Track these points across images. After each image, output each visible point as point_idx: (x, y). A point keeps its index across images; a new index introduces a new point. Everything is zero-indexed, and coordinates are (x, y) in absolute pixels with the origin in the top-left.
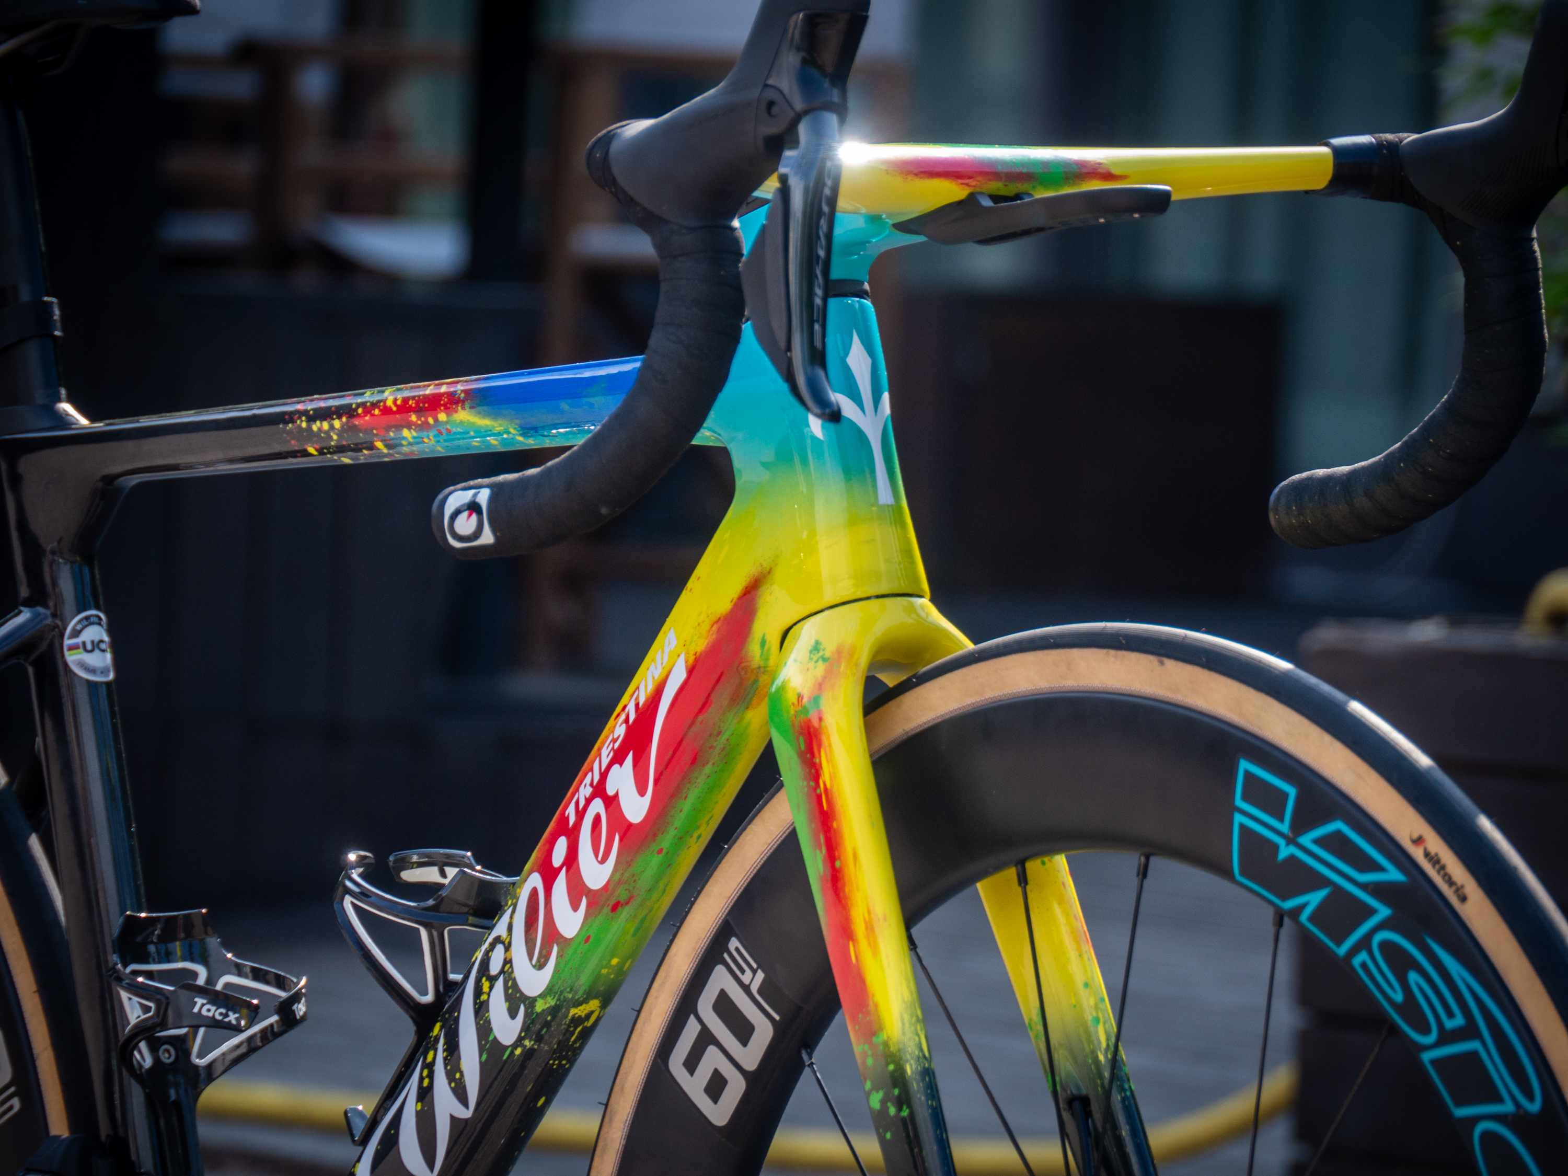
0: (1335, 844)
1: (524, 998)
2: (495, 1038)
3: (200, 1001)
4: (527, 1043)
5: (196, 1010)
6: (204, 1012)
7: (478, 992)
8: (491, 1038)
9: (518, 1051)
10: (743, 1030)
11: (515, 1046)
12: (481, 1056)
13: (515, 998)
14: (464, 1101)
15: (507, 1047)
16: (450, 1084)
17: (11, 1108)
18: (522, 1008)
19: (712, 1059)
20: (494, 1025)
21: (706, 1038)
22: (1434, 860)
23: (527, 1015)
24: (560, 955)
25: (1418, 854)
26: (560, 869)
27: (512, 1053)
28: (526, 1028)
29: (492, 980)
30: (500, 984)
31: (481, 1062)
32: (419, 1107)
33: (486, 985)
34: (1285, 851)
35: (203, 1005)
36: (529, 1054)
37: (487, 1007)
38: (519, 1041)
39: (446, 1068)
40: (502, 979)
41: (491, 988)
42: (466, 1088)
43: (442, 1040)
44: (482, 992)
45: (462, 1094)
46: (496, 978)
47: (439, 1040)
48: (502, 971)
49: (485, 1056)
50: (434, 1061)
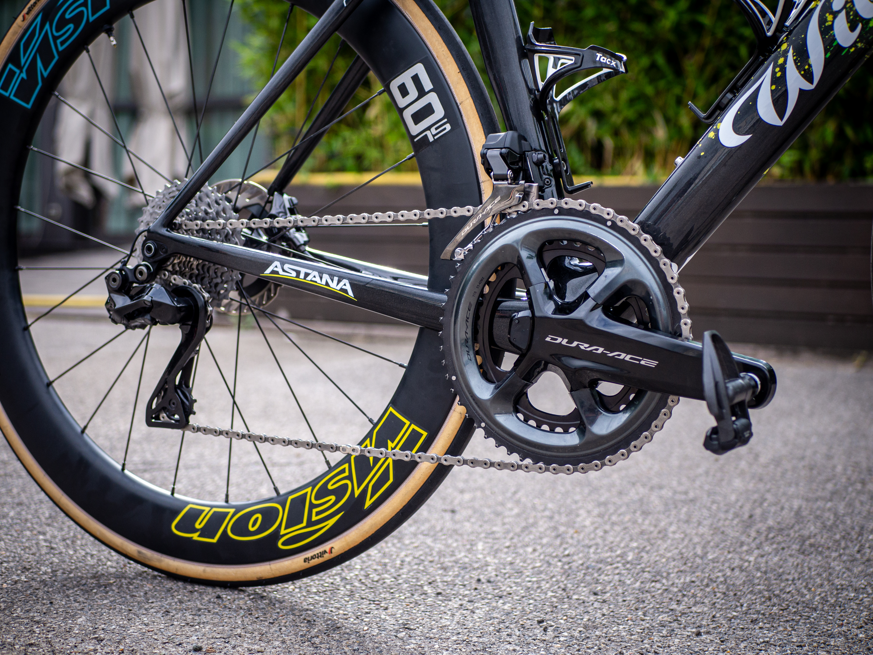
1: (862, 19)
2: (838, 44)
3: (599, 55)
4: (859, 45)
5: (598, 59)
6: (602, 60)
7: (822, 21)
8: (835, 44)
9: (852, 50)
11: (850, 47)
12: (826, 54)
13: (854, 19)
14: (811, 79)
15: (845, 48)
16: (800, 72)
17: (445, 129)
18: (860, 25)
20: (837, 37)
23: (863, 29)
27: (849, 51)
28: (860, 36)
29: (835, 14)
31: (825, 58)
33: (830, 17)
35: (601, 57)
36: (860, 52)
37: (831, 27)
38: (854, 44)
39: (796, 64)
40: (844, 11)
41: (835, 18)
42: (812, 74)
43: (791, 51)
44: (826, 21)
45: (808, 76)
46: (839, 12)
47: (788, 51)
48: (844, 7)
49: (828, 55)
50: (785, 62)
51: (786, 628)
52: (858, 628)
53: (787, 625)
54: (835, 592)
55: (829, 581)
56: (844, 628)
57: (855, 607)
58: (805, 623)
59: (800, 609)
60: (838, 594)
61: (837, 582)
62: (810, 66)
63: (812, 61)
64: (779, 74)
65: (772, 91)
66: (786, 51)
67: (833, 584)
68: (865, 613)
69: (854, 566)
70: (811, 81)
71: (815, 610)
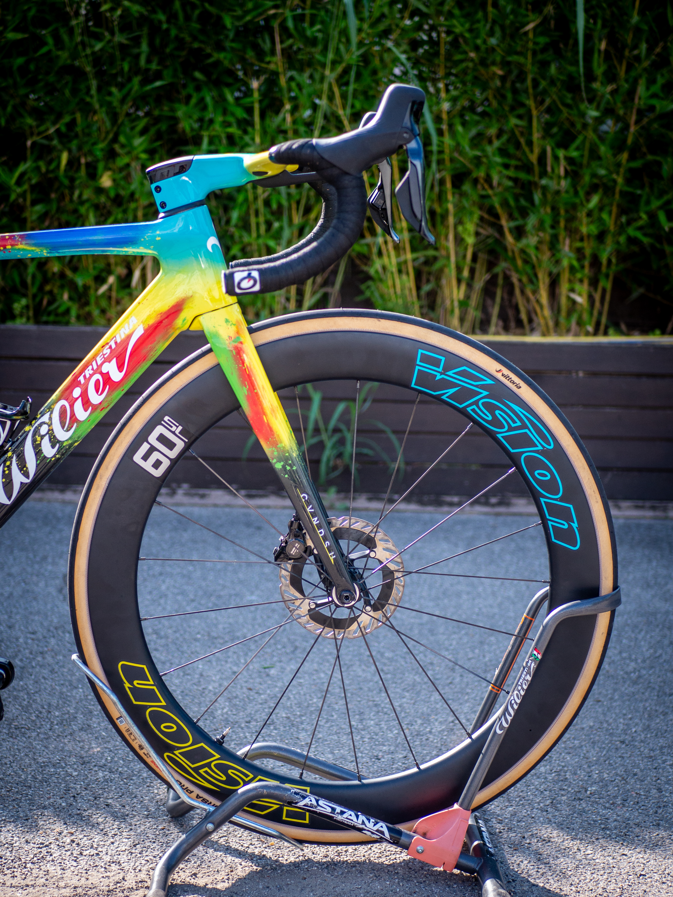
0: (463, 374)
1: (59, 441)
2: (44, 455)
4: (57, 456)
7: (34, 441)
8: (42, 455)
9: (53, 459)
10: (171, 445)
11: (52, 458)
13: (54, 441)
15: (49, 458)
16: (20, 472)
18: (58, 445)
19: (155, 456)
20: (43, 451)
21: (152, 449)
22: (506, 377)
23: (59, 447)
24: (77, 426)
25: (499, 376)
26: (77, 398)
27: (51, 460)
28: (58, 451)
29: (42, 437)
30: (47, 438)
31: (37, 464)
32: (4, 480)
33: (39, 439)
34: (439, 377)
36: (58, 460)
37: (40, 445)
38: (54, 456)
39: (18, 466)
40: (48, 435)
41: (42, 439)
42: (28, 473)
43: (15, 458)
44: (36, 441)
45: (26, 474)
46: (44, 436)
47: (12, 458)
48: (47, 433)
49: (38, 462)
50: (11, 464)
51: (14, 806)
52: (61, 798)
53: (14, 803)
54: (40, 770)
55: (35, 759)
56: (52, 800)
57: (56, 781)
58: (26, 800)
59: (20, 788)
60: (42, 771)
61: (40, 760)
62: (27, 468)
63: (28, 465)
64: (7, 472)
65: (3, 482)
66: (11, 458)
67: (38, 763)
68: (63, 785)
69: (49, 744)
70: (28, 477)
71: (30, 787)
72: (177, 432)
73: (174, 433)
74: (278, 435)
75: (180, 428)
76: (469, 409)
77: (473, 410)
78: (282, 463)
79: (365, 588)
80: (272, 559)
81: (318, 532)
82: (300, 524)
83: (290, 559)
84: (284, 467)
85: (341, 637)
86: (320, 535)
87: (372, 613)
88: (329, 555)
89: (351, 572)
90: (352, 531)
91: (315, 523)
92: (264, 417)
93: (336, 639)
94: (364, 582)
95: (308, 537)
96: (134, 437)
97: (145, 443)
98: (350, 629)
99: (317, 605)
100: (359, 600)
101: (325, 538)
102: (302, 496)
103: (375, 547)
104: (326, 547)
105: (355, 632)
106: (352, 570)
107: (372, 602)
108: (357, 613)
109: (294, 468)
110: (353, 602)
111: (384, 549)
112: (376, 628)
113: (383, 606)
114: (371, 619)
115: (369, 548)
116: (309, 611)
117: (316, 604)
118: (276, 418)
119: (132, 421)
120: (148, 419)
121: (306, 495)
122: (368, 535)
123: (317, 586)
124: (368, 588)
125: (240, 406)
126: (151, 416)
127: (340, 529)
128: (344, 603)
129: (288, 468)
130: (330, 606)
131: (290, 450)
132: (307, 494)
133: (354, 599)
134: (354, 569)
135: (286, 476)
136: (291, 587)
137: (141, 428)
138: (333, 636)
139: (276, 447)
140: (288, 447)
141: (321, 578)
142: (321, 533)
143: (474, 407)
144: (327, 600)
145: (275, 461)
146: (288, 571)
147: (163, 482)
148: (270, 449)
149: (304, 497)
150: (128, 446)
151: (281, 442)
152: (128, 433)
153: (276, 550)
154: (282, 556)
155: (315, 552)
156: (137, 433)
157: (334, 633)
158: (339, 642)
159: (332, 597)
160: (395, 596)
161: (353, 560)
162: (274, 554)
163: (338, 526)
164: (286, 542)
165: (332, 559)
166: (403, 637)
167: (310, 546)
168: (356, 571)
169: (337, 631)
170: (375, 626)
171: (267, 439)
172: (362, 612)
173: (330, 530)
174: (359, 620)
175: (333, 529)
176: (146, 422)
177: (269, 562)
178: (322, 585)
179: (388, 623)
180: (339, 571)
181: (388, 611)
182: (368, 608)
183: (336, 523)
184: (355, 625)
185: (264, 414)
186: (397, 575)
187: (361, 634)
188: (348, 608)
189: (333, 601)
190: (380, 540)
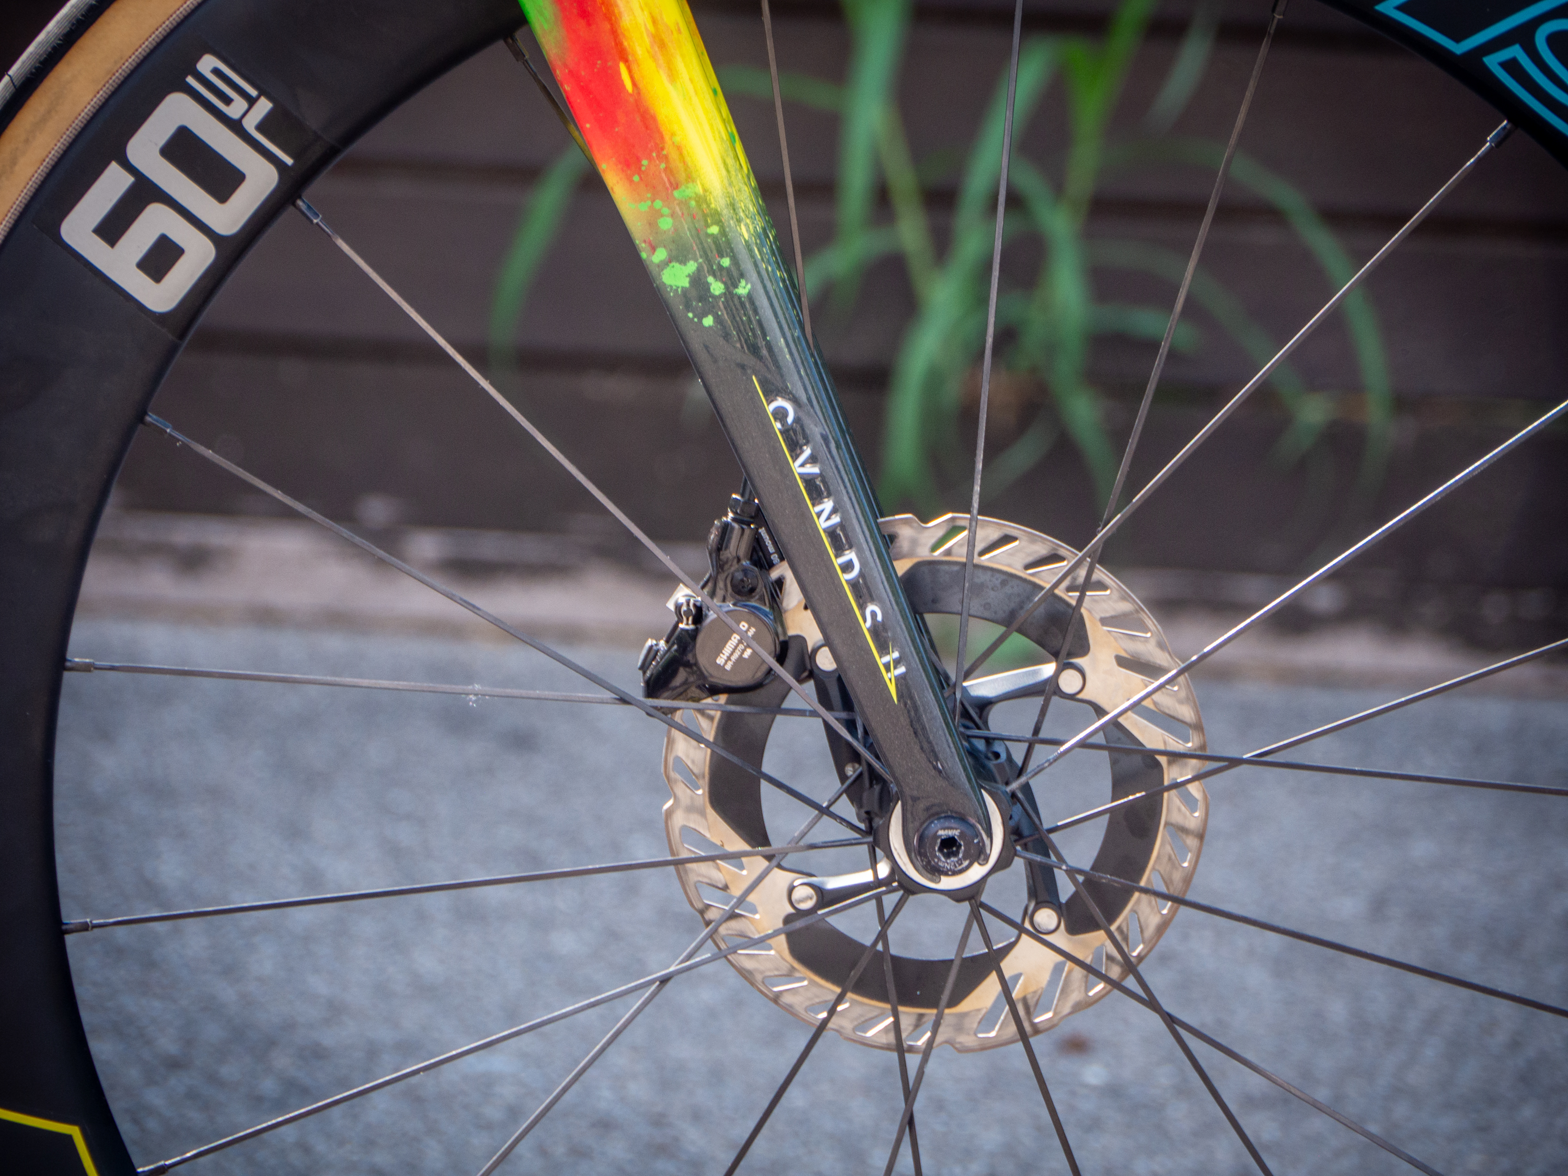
10: (221, 179)
19: (154, 222)
21: (143, 193)
72: (250, 124)
73: (236, 126)
74: (679, 148)
75: (264, 106)
76: (1492, 62)
77: (1511, 66)
78: (692, 267)
79: (1035, 827)
80: (636, 687)
81: (838, 562)
82: (757, 541)
83: (714, 690)
84: (697, 281)
85: (921, 1042)
86: (844, 577)
87: (1061, 939)
88: (881, 661)
89: (973, 753)
90: (982, 577)
91: (822, 524)
92: (623, 68)
93: (901, 1049)
94: (1026, 788)
95: (793, 596)
96: (66, 139)
97: (114, 167)
98: (966, 1005)
99: (826, 898)
100: (1003, 863)
101: (863, 592)
102: (770, 408)
103: (1083, 648)
104: (866, 626)
105: (988, 1020)
106: (980, 745)
107: (1066, 889)
108: (1001, 934)
109: (743, 289)
110: (976, 872)
111: (1122, 662)
112: (1078, 1007)
113: (1112, 908)
114: (1058, 969)
115: (1056, 655)
116: (788, 920)
117: (819, 890)
118: (672, 75)
119: (64, 72)
120: (128, 65)
121: (789, 406)
122: (1051, 594)
123: (825, 811)
124: (1046, 825)
125: (521, 20)
126: (141, 52)
127: (932, 564)
128: (935, 871)
129: (717, 288)
130: (878, 898)
131: (726, 213)
132: (795, 401)
133: (980, 855)
134: (989, 741)
135: (708, 321)
136: (711, 813)
137: (96, 101)
138: (891, 1038)
139: (668, 200)
140: (718, 201)
141: (843, 777)
142: (847, 567)
143: (1515, 51)
144: (866, 876)
145: (660, 255)
146: (699, 738)
147: (182, 336)
148: (644, 207)
149: (780, 414)
150: (38, 177)
151: (690, 178)
152: (44, 120)
153: (652, 653)
154: (682, 675)
155: (825, 661)
156: (78, 124)
157: (897, 1025)
158: (913, 1061)
159: (890, 856)
160: (1164, 867)
161: (984, 705)
162: (643, 668)
163: (924, 553)
164: (699, 615)
165: (890, 678)
166: (1194, 1044)
167: (801, 640)
168: (998, 747)
169: (908, 1014)
170: (1075, 996)
171: (630, 163)
172: (1021, 930)
173: (888, 570)
174: (1009, 966)
175: (902, 567)
176: (119, 75)
177: (624, 700)
178: (846, 809)
179: (1131, 982)
180: (918, 728)
181: (1133, 934)
182: (1046, 918)
183: (914, 542)
184: (989, 990)
185: (623, 55)
186: (1172, 773)
187: (1012, 1029)
188: (957, 895)
189: (896, 869)
190: (1105, 621)
